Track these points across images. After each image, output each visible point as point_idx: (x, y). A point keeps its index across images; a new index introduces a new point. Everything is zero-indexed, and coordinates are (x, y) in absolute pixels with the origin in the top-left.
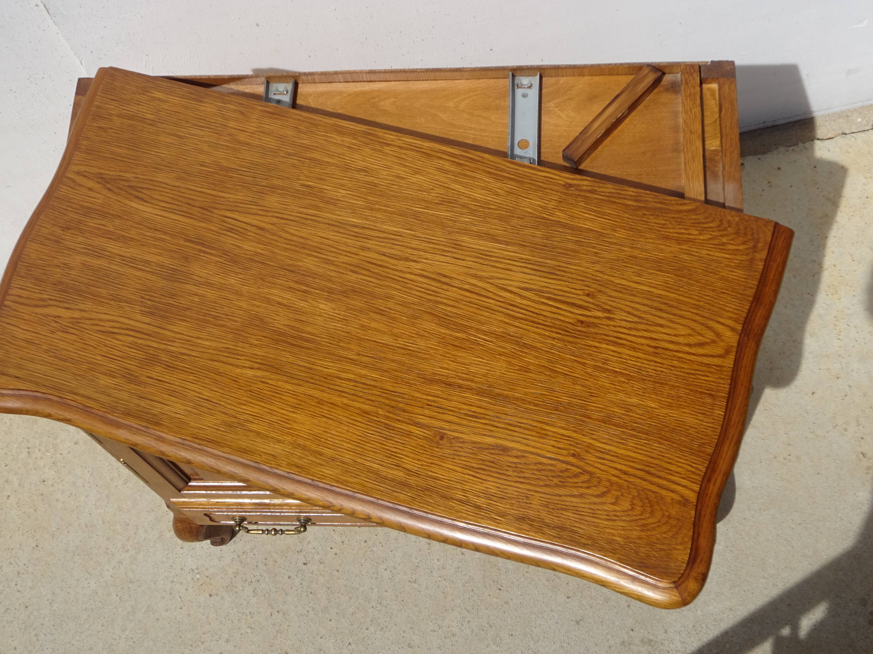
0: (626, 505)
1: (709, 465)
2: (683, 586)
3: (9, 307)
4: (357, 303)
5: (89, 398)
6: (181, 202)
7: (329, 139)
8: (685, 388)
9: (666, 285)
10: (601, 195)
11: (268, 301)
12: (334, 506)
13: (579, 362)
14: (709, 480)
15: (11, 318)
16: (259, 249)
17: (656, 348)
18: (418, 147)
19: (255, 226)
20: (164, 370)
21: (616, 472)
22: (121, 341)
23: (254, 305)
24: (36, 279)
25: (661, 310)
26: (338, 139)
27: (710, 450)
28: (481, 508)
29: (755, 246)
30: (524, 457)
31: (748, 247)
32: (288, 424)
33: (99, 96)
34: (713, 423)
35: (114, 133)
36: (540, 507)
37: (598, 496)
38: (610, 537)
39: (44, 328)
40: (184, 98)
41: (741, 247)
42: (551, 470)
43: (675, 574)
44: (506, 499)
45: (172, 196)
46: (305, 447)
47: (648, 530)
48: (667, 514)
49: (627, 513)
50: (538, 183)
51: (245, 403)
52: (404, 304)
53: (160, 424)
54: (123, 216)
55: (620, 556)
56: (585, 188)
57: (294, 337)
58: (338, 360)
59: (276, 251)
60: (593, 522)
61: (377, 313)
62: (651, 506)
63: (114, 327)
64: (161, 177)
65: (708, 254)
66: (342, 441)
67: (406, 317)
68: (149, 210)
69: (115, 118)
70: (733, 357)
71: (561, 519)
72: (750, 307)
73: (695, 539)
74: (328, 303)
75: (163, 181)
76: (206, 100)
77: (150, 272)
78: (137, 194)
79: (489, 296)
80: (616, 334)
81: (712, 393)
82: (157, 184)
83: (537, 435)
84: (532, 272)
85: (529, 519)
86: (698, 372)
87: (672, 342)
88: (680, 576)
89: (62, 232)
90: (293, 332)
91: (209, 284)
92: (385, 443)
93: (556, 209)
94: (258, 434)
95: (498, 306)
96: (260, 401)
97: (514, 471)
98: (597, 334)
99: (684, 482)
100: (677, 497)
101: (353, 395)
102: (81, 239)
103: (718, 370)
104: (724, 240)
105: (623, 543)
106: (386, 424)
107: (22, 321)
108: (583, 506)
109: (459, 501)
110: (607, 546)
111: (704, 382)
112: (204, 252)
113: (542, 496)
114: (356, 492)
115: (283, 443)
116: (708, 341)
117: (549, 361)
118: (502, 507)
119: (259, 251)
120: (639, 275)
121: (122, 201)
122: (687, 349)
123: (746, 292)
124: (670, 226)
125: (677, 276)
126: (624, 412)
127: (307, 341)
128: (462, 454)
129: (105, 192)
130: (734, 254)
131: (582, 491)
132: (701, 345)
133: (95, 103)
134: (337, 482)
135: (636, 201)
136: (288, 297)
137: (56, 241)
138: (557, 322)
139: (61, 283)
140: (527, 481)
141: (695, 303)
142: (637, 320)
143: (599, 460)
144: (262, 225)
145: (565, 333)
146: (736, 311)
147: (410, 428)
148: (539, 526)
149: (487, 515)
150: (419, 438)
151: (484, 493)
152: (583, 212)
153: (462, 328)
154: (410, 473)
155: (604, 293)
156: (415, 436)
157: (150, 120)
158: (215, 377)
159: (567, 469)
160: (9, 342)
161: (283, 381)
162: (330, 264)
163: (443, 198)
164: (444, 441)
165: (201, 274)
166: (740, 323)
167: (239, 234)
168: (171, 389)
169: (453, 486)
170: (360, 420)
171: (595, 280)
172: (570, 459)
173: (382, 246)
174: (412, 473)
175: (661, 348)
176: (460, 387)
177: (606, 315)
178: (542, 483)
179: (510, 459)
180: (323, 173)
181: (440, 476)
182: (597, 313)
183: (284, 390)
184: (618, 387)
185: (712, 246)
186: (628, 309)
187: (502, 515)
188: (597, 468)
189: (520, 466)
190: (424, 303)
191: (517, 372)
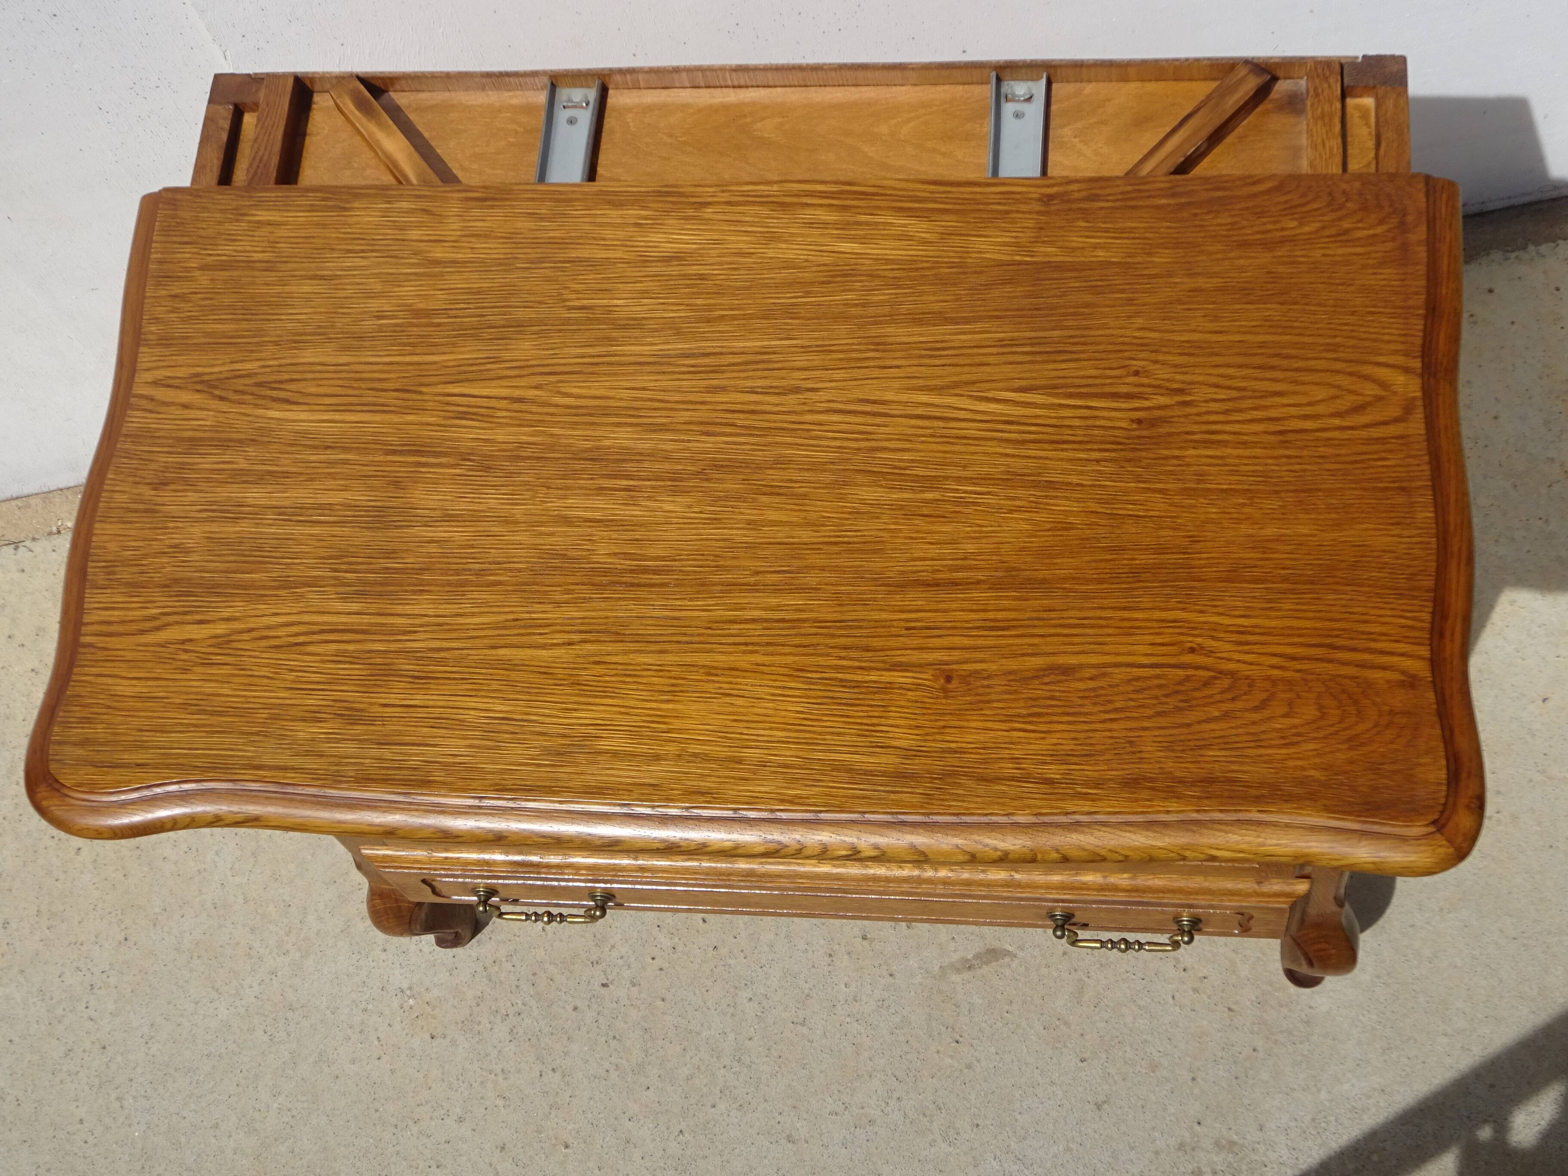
0: (1310, 712)
1: (1434, 607)
2: (1451, 825)
3: (90, 645)
4: (731, 484)
5: (285, 769)
6: (360, 388)
7: (598, 220)
8: (1353, 489)
9: (1268, 323)
10: (1108, 201)
11: (567, 521)
12: (787, 846)
13: (1155, 491)
14: (1442, 635)
15: (101, 664)
16: (525, 435)
17: (1281, 433)
18: (761, 196)
19: (505, 398)
20: (409, 686)
21: (1275, 661)
22: (318, 655)
23: (542, 534)
24: (128, 584)
25: (1272, 368)
26: (614, 215)
27: (1429, 583)
28: (1054, 783)
29: (1402, 223)
30: (1104, 675)
31: (1392, 226)
32: (665, 723)
33: (157, 242)
34: (1419, 535)
35: (204, 299)
36: (1158, 754)
37: (1256, 709)
38: (1299, 773)
39: (168, 666)
41: (1379, 230)
42: (1160, 686)
43: (1432, 807)
44: (1094, 755)
45: (340, 383)
46: (706, 755)
47: (1362, 744)
48: (1386, 708)
49: (1316, 726)
50: (992, 207)
51: (576, 706)
52: (815, 467)
53: (430, 781)
54: (258, 438)
55: (1326, 802)
56: (1076, 195)
57: (632, 571)
58: (722, 592)
59: (556, 431)
60: (1260, 756)
61: (771, 494)
62: (1356, 703)
63: (297, 635)
64: (308, 356)
65: (1324, 255)
66: (771, 729)
67: (823, 488)
68: (303, 416)
69: (197, 273)
70: (1421, 416)
71: (1203, 765)
72: (1425, 325)
73: (1448, 740)
74: (677, 499)
75: (317, 360)
76: (356, 205)
77: (336, 523)
78: (274, 394)
79: (962, 417)
80: (1205, 428)
81: (1404, 484)
82: (307, 368)
83: (1117, 631)
84: (1028, 358)
85: (1145, 779)
86: (1368, 456)
87: (1306, 417)
88: (1440, 808)
89: (153, 492)
90: (628, 562)
91: (449, 518)
92: (851, 713)
93: (1037, 242)
94: (615, 754)
95: (983, 430)
96: (602, 697)
97: (1095, 704)
98: (1170, 434)
99: (1401, 647)
100: (1395, 676)
101: (768, 644)
102: (192, 496)
103: (1402, 444)
104: (1346, 225)
105: (1323, 778)
106: (841, 680)
107: (123, 665)
108: (1234, 732)
109: (1013, 779)
110: (1297, 790)
111: (1384, 470)
112: (425, 465)
113: (1157, 733)
114: (821, 812)
115: (665, 760)
116: (1368, 399)
117: (1100, 501)
118: (1090, 771)
119: (525, 438)
120: (1216, 319)
121: (248, 411)
122: (1337, 422)
123: (1410, 303)
124: (1245, 223)
125: (1282, 304)
126: (1259, 555)
127: (657, 571)
128: (994, 697)
129: (215, 404)
130: (1371, 245)
131: (1226, 707)
132: (1358, 409)
133: (153, 256)
134: (782, 801)
135: (1174, 195)
137: (146, 511)
138: (1096, 432)
139: (177, 581)
140: (1122, 715)
141: (1328, 341)
142: (1234, 394)
143: (1240, 648)
144: (517, 393)
145: (1114, 447)
146: (1402, 339)
147: (887, 677)
148: (1168, 787)
149: (1069, 791)
150: (909, 690)
151: (1052, 755)
152: (1088, 237)
153: (930, 483)
154: (909, 753)
155: (1164, 363)
156: (900, 688)
157: (263, 262)
158: (508, 676)
159: (1188, 676)
160: (109, 707)
161: (635, 652)
162: (661, 430)
163: (830, 271)
164: (954, 684)
165: (432, 504)
166: (1415, 357)
167: (480, 418)
168: (433, 716)
169: (993, 756)
170: (793, 685)
171: (1142, 345)
172: (1188, 658)
173: (744, 378)
174: (915, 753)
175: (1291, 431)
176: (957, 585)
177: (1179, 398)
178: (1149, 712)
179: (1081, 685)
180: (603, 278)
181: (964, 745)
182: (1162, 400)
183: (637, 668)
184: (1235, 516)
185: (1327, 240)
186: (1214, 380)
187: (1097, 784)
188: (1238, 661)
189: (1102, 692)
190: (849, 456)
191: (1050, 533)
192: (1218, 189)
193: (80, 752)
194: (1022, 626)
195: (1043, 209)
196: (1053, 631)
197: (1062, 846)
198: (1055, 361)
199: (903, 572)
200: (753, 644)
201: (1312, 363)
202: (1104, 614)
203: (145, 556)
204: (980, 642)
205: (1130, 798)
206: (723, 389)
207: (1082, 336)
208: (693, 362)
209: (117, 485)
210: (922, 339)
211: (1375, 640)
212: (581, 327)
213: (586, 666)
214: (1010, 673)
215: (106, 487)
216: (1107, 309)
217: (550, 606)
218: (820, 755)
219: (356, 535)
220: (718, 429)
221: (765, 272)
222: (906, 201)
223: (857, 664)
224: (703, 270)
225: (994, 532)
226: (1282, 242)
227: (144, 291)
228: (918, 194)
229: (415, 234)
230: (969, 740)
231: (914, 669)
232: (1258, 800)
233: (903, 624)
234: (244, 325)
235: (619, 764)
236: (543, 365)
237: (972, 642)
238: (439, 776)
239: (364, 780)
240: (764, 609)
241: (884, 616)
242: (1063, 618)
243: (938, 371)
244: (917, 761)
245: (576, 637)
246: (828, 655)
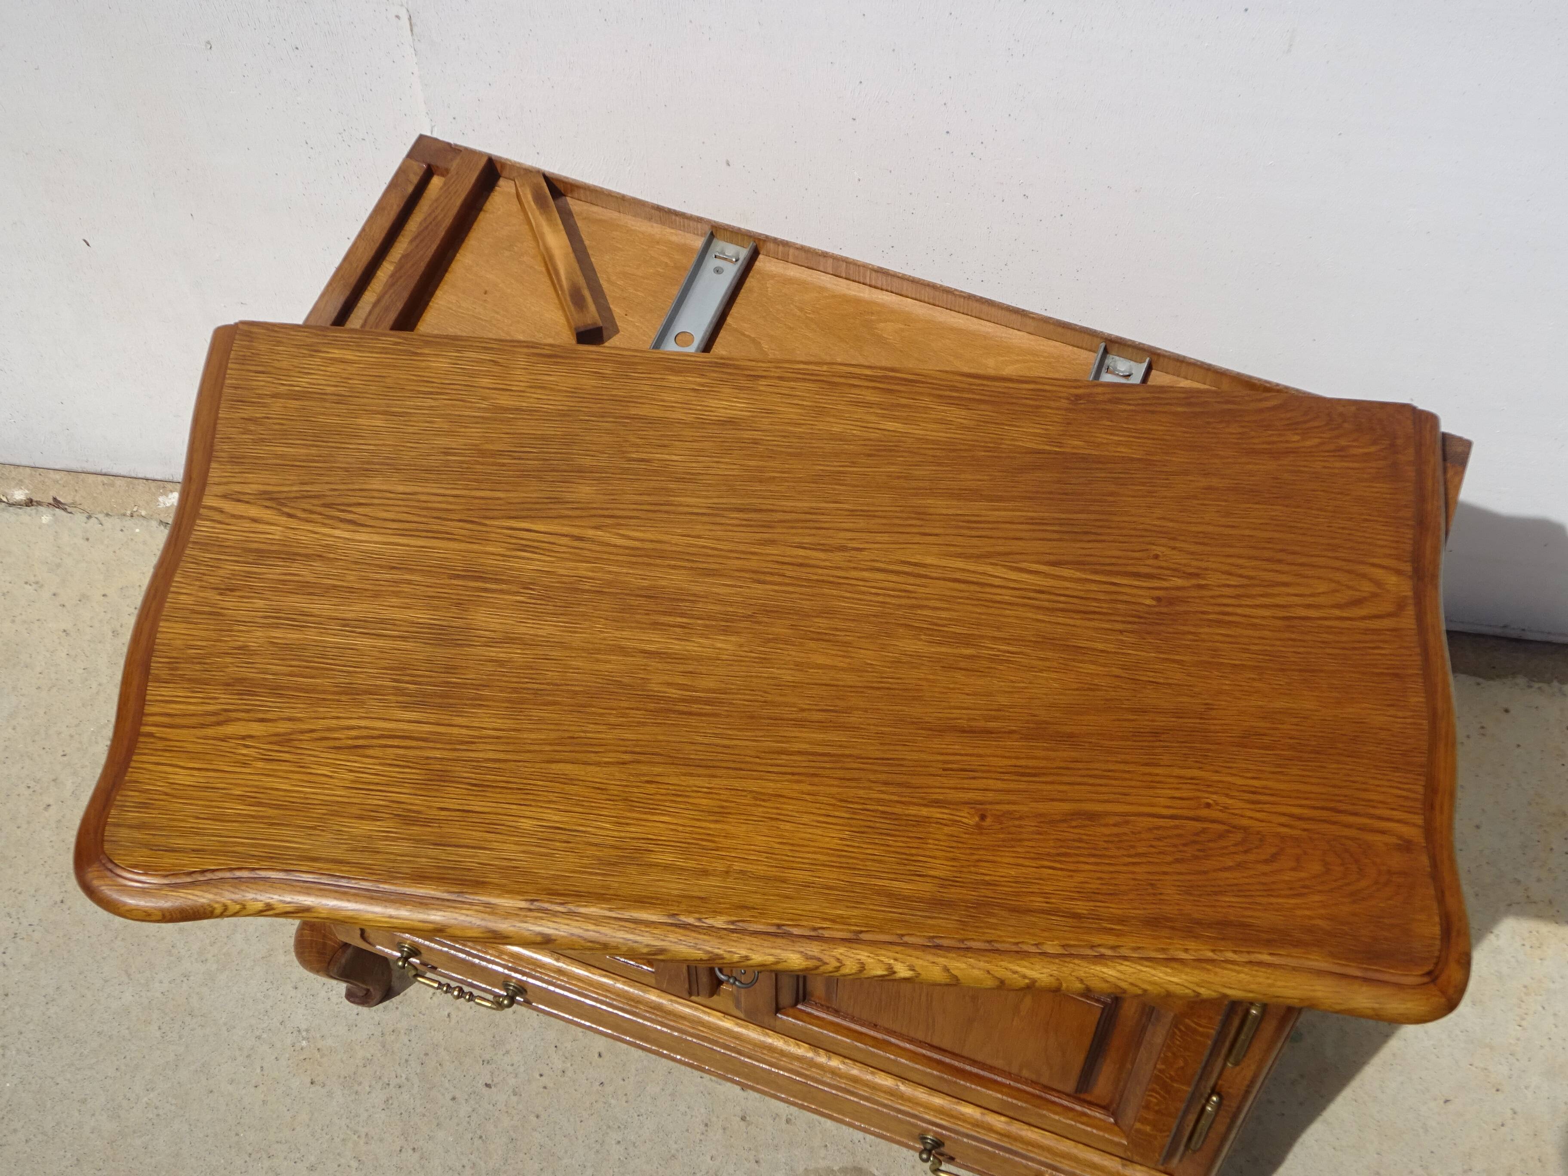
0: (1316, 868)
1: (1426, 781)
2: (1443, 977)
3: (151, 735)
4: (780, 629)
6: (426, 516)
7: (658, 383)
8: (1352, 672)
9: (1275, 522)
10: (1129, 405)
11: (623, 651)
12: (826, 963)
13: (1174, 661)
14: (1433, 807)
15: (161, 753)
16: (583, 570)
17: (1287, 618)
18: (812, 375)
19: (566, 536)
20: (467, 792)
21: (1283, 820)
22: (376, 758)
23: (598, 660)
24: (190, 680)
25: (1280, 561)
27: (1422, 759)
28: (1081, 917)
29: (1392, 445)
30: (1127, 822)
31: (1383, 447)
32: (713, 842)
33: (232, 369)
34: (1412, 717)
35: (276, 424)
36: (1178, 897)
37: (1266, 862)
38: (1306, 922)
39: (227, 759)
40: (386, 353)
41: (1372, 449)
42: (1179, 836)
43: (1427, 959)
44: (1118, 894)
45: (405, 509)
46: (753, 873)
47: (1364, 899)
48: (1384, 868)
49: (1321, 880)
50: (1024, 401)
51: (628, 821)
52: (859, 618)
53: (483, 883)
54: (325, 555)
55: (1331, 949)
56: (1101, 398)
57: (684, 701)
58: (770, 725)
59: (614, 568)
60: (1272, 904)
61: (817, 639)
62: (1357, 861)
63: (356, 738)
64: (376, 483)
65: (1325, 467)
66: (815, 853)
67: (865, 638)
68: (370, 537)
69: (270, 400)
70: (1412, 613)
71: (1220, 910)
72: (1415, 535)
73: (1441, 899)
74: (728, 638)
75: (384, 488)
77: (399, 637)
78: (341, 515)
79: (997, 584)
80: (1217, 609)
81: (1397, 671)
82: (376, 494)
83: (1138, 784)
84: (1056, 536)
85: (1165, 919)
86: (1365, 645)
87: (1308, 606)
88: (1434, 960)
89: (219, 597)
90: (680, 692)
91: (509, 640)
92: (887, 842)
93: (1065, 435)
94: (666, 868)
95: (1016, 597)
96: (653, 814)
97: (1119, 848)
98: (1186, 613)
99: (1397, 814)
100: (1394, 840)
101: (814, 775)
102: (260, 603)
103: (1395, 636)
104: (1343, 442)
105: (1329, 927)
106: (883, 812)
107: (184, 755)
108: (1247, 881)
109: (1043, 912)
110: (1305, 937)
111: (1380, 657)
112: (486, 590)
113: (1176, 878)
114: (861, 932)
115: (713, 875)
116: (1365, 594)
117: (1123, 668)
118: (1115, 909)
119: (584, 573)
120: (1228, 515)
121: (315, 529)
122: (1338, 612)
123: (1402, 514)
124: (1253, 434)
125: (1287, 506)
126: (1268, 725)
127: (706, 703)
128: (1025, 836)
129: (283, 520)
130: (1364, 461)
131: (1239, 858)
132: (1357, 602)
133: (228, 382)
134: (825, 920)
135: (1190, 404)
136: (656, 641)
137: (211, 613)
138: (1119, 606)
139: (241, 681)
140: (1144, 860)
141: (1328, 541)
142: (1245, 581)
143: (1253, 806)
144: (576, 531)
145: (1136, 620)
146: (1394, 545)
147: (925, 811)
148: (1188, 927)
149: (1094, 926)
150: (946, 825)
151: (1078, 892)
152: (1111, 434)
153: (965, 640)
154: (945, 882)
155: (1181, 550)
156: (937, 823)
157: (335, 395)
158: (563, 789)
159: (1204, 829)
160: (166, 794)
161: (685, 775)
162: (714, 575)
163: (875, 446)
164: (988, 821)
165: (492, 626)
166: (1406, 562)
167: (541, 552)
168: (487, 821)
169: (1024, 890)
170: (837, 814)
171: (1161, 532)
172: (1204, 812)
173: (794, 535)
174: (951, 883)
175: (1296, 618)
176: (992, 733)
177: (1194, 582)
178: (1169, 859)
179: (1106, 830)
180: (662, 436)
181: (997, 878)
182: (1179, 582)
183: (688, 789)
184: (1246, 688)
185: (1327, 454)
186: (1226, 568)
187: (1122, 921)
188: (1251, 818)
189: (1125, 838)
190: (892, 611)
191: (1078, 692)
192: (1227, 402)
193: (137, 834)
194: (1051, 774)
195: (1071, 406)
196: (1079, 780)
197: (1087, 977)
198: (1081, 541)
199: (940, 719)
200: (799, 774)
201: (1314, 559)
202: (1126, 768)
203: (212, 655)
204: (1013, 786)
205: (1151, 935)
206: (773, 542)
207: (1107, 521)
208: (746, 516)
209: (183, 588)
210: (959, 512)
211: (1374, 807)
212: (638, 477)
213: (639, 784)
214: (1041, 815)
215: (172, 589)
216: (1130, 499)
217: (604, 727)
218: (862, 880)
219: (419, 649)
220: (769, 578)
221: (814, 441)
222: (946, 390)
223: (896, 798)
224: (756, 435)
225: (1026, 688)
226: (1288, 452)
227: (217, 413)
228: (956, 384)
229: (485, 382)
230: (1003, 874)
231: (951, 806)
232: (1268, 943)
233: (940, 765)
234: (314, 451)
235: (667, 876)
236: (602, 509)
237: (1005, 786)
238: (494, 878)
239: (420, 877)
240: (809, 743)
241: (924, 756)
242: (1089, 769)
243: (975, 541)
244: (952, 891)
245: (627, 757)
246: (870, 788)
